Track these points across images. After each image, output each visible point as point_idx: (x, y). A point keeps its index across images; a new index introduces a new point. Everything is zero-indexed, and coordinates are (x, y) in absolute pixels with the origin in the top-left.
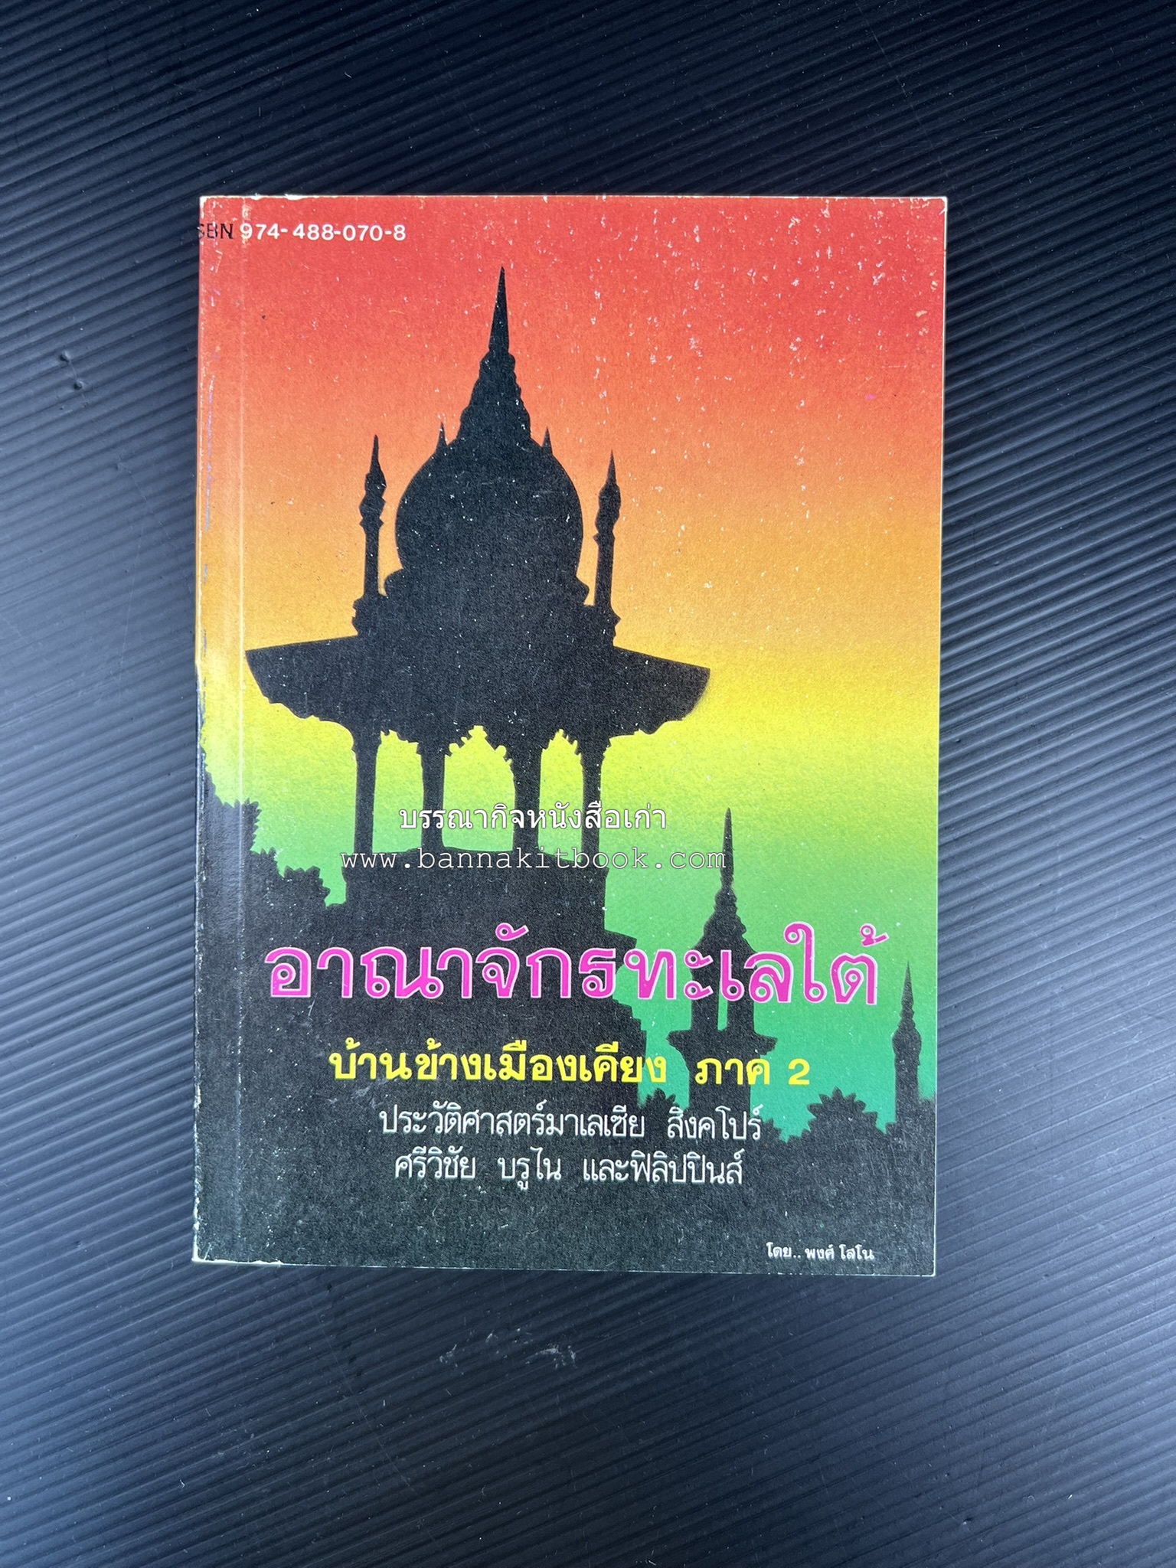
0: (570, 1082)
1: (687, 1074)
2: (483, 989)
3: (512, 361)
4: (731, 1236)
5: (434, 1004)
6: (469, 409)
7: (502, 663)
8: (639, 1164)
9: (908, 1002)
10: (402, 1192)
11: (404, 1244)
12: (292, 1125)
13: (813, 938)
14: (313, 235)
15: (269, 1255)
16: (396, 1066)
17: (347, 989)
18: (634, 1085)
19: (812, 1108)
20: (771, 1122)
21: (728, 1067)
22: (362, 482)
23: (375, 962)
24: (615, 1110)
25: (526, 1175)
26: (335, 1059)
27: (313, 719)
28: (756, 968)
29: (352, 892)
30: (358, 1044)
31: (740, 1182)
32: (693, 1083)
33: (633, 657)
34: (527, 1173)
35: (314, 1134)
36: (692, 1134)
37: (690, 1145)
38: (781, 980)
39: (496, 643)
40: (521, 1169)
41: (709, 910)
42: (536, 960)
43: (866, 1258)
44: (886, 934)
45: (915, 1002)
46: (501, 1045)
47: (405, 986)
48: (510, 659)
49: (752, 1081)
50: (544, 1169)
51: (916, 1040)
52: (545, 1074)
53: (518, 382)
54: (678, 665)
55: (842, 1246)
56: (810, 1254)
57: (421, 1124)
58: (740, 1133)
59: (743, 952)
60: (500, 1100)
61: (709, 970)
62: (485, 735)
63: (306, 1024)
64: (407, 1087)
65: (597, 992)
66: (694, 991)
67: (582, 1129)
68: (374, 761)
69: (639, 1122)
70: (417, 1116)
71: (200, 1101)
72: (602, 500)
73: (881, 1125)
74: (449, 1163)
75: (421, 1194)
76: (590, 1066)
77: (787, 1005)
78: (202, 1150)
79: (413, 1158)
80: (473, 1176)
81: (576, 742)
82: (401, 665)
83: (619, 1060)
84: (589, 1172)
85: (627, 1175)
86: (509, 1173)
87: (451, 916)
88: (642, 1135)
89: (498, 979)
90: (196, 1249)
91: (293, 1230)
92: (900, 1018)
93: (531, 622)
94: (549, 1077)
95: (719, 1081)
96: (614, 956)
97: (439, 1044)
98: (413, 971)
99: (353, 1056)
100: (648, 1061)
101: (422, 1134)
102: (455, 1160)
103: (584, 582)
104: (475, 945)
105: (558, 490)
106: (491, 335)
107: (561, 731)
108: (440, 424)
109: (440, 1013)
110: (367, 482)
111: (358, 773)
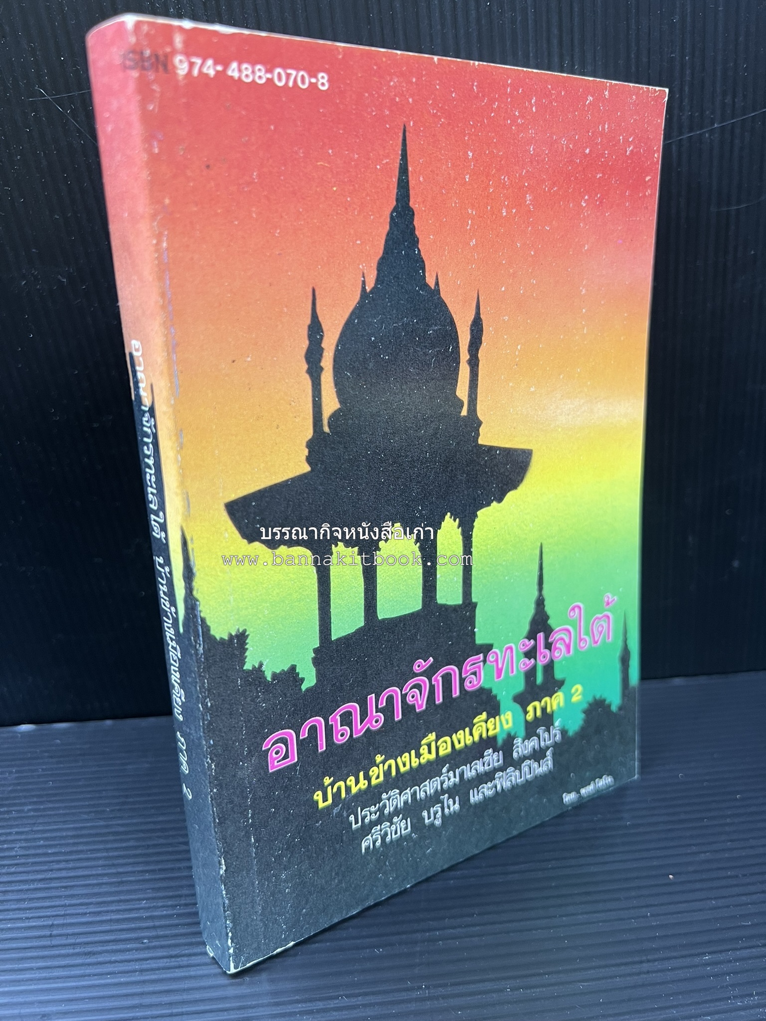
0: (461, 748)
1: (521, 716)
2: (408, 709)
3: (412, 213)
4: (546, 799)
5: (379, 732)
6: (383, 258)
7: (410, 471)
8: (500, 780)
9: (625, 633)
10: (368, 860)
11: (371, 890)
12: (292, 853)
13: (582, 611)
14: (247, 77)
15: (284, 942)
16: (357, 782)
17: (321, 745)
19: (584, 712)
20: (564, 727)
21: (543, 704)
22: (304, 332)
23: (339, 718)
24: (485, 754)
25: (440, 813)
26: (318, 796)
27: (282, 549)
28: (555, 639)
29: (320, 675)
31: (550, 767)
32: (526, 721)
33: (491, 448)
35: (308, 850)
36: (525, 750)
37: (525, 758)
38: (567, 642)
39: (407, 456)
40: (435, 813)
41: (531, 611)
42: (438, 678)
43: (607, 781)
44: (615, 598)
46: (420, 741)
47: (359, 727)
48: (415, 467)
49: (554, 707)
50: (449, 807)
51: (628, 654)
52: (446, 749)
53: (417, 233)
54: (516, 450)
55: (596, 780)
56: (583, 791)
57: (375, 812)
58: (549, 740)
59: (548, 631)
60: (422, 777)
61: (532, 649)
62: (402, 528)
63: (296, 781)
64: (365, 793)
65: (473, 686)
66: (525, 665)
67: (469, 773)
69: (499, 756)
70: (373, 809)
71: (224, 868)
72: (472, 331)
73: (613, 708)
74: (394, 828)
75: (379, 855)
76: (471, 734)
77: (570, 656)
79: (372, 836)
80: (410, 830)
81: (457, 520)
83: (486, 722)
84: (474, 797)
85: (494, 789)
86: (429, 818)
87: (386, 667)
88: (501, 762)
89: (417, 700)
90: (232, 964)
91: (299, 919)
92: (621, 644)
93: (428, 435)
94: (449, 750)
95: (539, 714)
96: (482, 659)
97: (383, 757)
98: (364, 714)
99: (329, 788)
100: (502, 716)
101: (377, 818)
102: (398, 825)
103: (461, 398)
104: (402, 681)
105: (444, 326)
106: (398, 189)
107: (449, 514)
108: (362, 274)
109: (382, 736)
110: (309, 332)
111: (318, 582)
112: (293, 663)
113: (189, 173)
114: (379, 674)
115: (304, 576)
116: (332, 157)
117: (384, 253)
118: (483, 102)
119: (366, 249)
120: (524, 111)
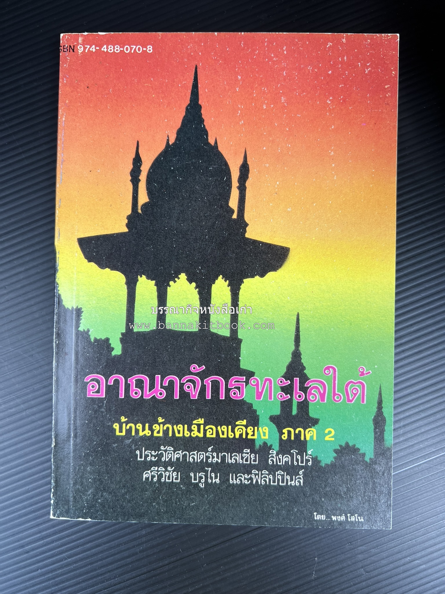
0: (224, 438)
1: (278, 435)
2: (184, 395)
3: (200, 107)
4: (298, 509)
5: (161, 401)
6: (180, 128)
7: (194, 244)
8: (255, 476)
9: (380, 402)
10: (146, 488)
11: (147, 511)
12: (96, 456)
13: (337, 373)
14: (111, 50)
15: (85, 516)
16: (144, 429)
17: (122, 394)
18: (253, 440)
19: (336, 451)
20: (317, 457)
21: (297, 432)
22: (131, 161)
23: (135, 382)
24: (244, 451)
25: (203, 480)
26: (116, 426)
27: (107, 270)
28: (310, 386)
29: (124, 349)
30: (126, 419)
31: (302, 484)
32: (281, 439)
33: (255, 243)
34: (204, 480)
35: (106, 460)
36: (280, 462)
37: (279, 468)
38: (322, 392)
39: (192, 235)
40: (201, 478)
41: (288, 359)
42: (209, 381)
43: (360, 520)
44: (370, 371)
45: (383, 402)
46: (192, 420)
47: (148, 393)
48: (198, 243)
49: (308, 438)
50: (211, 478)
51: (384, 420)
52: (212, 434)
53: (203, 117)
54: (275, 246)
55: (349, 515)
56: (334, 518)
57: (155, 456)
58: (302, 462)
59: (304, 378)
60: (191, 446)
61: (288, 387)
62: (186, 277)
63: (103, 410)
64: (149, 440)
65: (237, 397)
66: (281, 396)
67: (229, 460)
68: (135, 289)
69: (256, 457)
70: (153, 453)
71: (54, 444)
72: (241, 171)
73: (367, 459)
74: (168, 475)
75: (155, 489)
76: (233, 431)
77: (325, 403)
78: (55, 466)
79: (151, 472)
80: (179, 481)
81: (228, 281)
82: (148, 245)
83: (246, 428)
84: (232, 480)
85: (250, 481)
86: (195, 479)
87: (170, 361)
88: (257, 463)
89: (191, 390)
90: (52, 512)
91: (96, 504)
92: (376, 410)
93: (208, 226)
94: (214, 436)
95: (293, 438)
96: (245, 380)
97: (164, 420)
98: (152, 386)
99: (124, 425)
100: (260, 429)
101: (156, 461)
102: (171, 473)
103: (232, 208)
104: (181, 374)
105: (221, 166)
106: (191, 95)
107: (221, 276)
108: (167, 136)
109: (164, 405)
110: (133, 161)
111: (128, 295)
112: (108, 337)
113: (79, 90)
114: (165, 363)
115: (119, 288)
116: (153, 82)
117: (181, 126)
118: (248, 51)
119: (170, 124)
120: (278, 54)
